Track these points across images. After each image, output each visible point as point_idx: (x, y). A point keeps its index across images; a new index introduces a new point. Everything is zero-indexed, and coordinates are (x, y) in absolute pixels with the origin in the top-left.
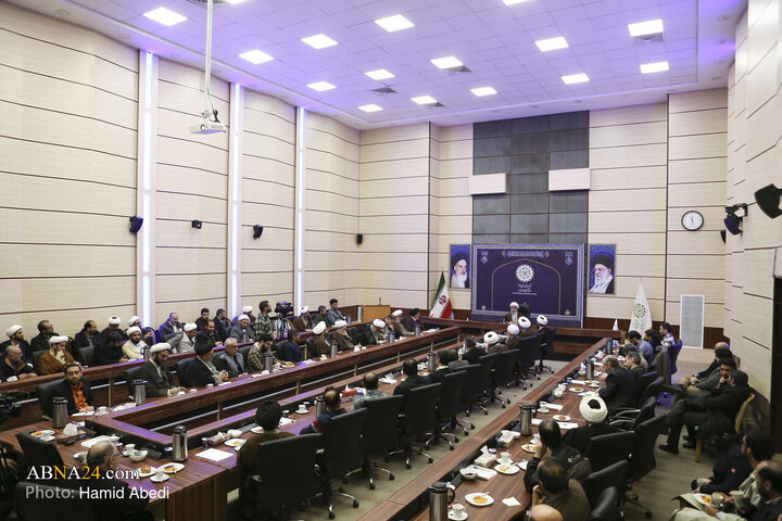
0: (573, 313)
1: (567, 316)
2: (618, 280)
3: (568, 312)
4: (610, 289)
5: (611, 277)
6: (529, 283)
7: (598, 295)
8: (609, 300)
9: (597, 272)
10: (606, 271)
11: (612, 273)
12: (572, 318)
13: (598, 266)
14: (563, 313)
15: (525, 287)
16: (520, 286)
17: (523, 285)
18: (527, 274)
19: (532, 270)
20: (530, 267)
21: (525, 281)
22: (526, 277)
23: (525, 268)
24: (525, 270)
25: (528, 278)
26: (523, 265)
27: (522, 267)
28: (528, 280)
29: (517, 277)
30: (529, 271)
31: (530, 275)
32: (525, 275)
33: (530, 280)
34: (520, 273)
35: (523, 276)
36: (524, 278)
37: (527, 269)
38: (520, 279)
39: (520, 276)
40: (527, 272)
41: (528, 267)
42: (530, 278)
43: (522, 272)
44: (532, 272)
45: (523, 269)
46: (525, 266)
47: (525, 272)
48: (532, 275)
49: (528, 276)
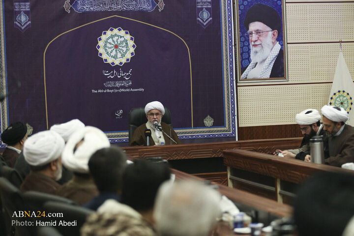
0: (219, 121)
1: (208, 129)
2: (290, 50)
3: (209, 121)
4: (279, 70)
5: (278, 47)
6: (125, 67)
7: (257, 82)
8: (277, 90)
9: (254, 37)
10: (269, 35)
11: (280, 38)
12: (218, 131)
13: (255, 26)
14: (200, 124)
15: (119, 75)
16: (108, 76)
17: (115, 72)
18: (121, 48)
19: (132, 39)
20: (127, 33)
21: (117, 62)
22: (119, 55)
23: (116, 35)
24: (115, 39)
25: (123, 56)
26: (112, 30)
27: (109, 33)
28: (124, 61)
29: (101, 54)
30: (126, 41)
31: (127, 50)
32: (116, 51)
33: (128, 60)
34: (105, 46)
35: (114, 53)
36: (115, 57)
37: (121, 37)
38: (106, 60)
39: (107, 53)
40: (122, 42)
41: (123, 32)
42: (129, 56)
43: (110, 43)
44: (131, 43)
45: (112, 37)
46: (116, 31)
47: (116, 43)
48: (132, 50)
49: (123, 53)
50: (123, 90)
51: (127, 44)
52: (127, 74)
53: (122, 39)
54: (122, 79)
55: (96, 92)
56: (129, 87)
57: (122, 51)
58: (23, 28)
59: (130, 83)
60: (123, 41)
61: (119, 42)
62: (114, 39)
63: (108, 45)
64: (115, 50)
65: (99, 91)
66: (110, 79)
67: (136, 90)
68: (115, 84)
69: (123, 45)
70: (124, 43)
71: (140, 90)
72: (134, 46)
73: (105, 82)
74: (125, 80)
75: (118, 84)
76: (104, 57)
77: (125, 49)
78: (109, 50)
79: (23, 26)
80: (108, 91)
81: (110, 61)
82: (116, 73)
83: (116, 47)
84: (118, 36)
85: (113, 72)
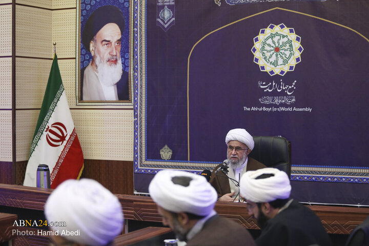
15: (280, 89)
16: (266, 89)
17: (274, 84)
18: (283, 51)
19: (298, 39)
20: (291, 31)
21: (277, 71)
22: (280, 61)
23: (277, 34)
24: (276, 39)
25: (285, 62)
26: (272, 27)
27: (268, 31)
28: (286, 69)
29: (257, 60)
30: (290, 42)
31: (291, 54)
32: (277, 55)
33: (291, 68)
34: (263, 48)
35: (273, 59)
36: (275, 64)
37: (284, 37)
38: (263, 68)
39: (265, 58)
40: (284, 44)
41: (286, 30)
42: (293, 62)
43: (269, 45)
44: (297, 45)
45: (272, 36)
46: (277, 28)
47: (277, 45)
48: (298, 54)
49: (285, 58)
50: (283, 109)
51: (291, 46)
52: (290, 87)
53: (285, 40)
54: (283, 93)
55: (249, 109)
56: (292, 105)
57: (284, 56)
58: (166, 26)
59: (294, 100)
60: (286, 43)
61: (281, 44)
62: (274, 39)
63: (267, 48)
64: (275, 54)
65: (253, 109)
66: (268, 94)
67: (301, 110)
68: (273, 100)
69: (286, 48)
70: (288, 45)
71: (306, 109)
72: (300, 49)
73: (261, 98)
74: (286, 95)
75: (277, 101)
76: (261, 63)
77: (288, 53)
78: (268, 55)
79: (166, 24)
80: (265, 109)
81: (268, 69)
82: (275, 86)
83: (277, 50)
84: (280, 35)
85: (272, 84)
